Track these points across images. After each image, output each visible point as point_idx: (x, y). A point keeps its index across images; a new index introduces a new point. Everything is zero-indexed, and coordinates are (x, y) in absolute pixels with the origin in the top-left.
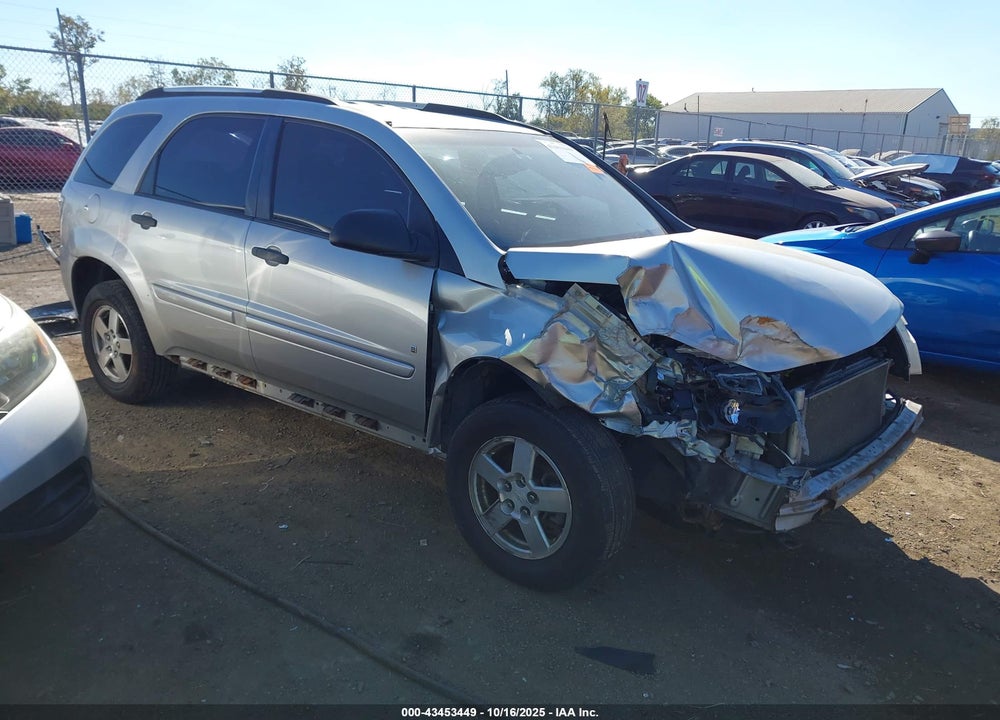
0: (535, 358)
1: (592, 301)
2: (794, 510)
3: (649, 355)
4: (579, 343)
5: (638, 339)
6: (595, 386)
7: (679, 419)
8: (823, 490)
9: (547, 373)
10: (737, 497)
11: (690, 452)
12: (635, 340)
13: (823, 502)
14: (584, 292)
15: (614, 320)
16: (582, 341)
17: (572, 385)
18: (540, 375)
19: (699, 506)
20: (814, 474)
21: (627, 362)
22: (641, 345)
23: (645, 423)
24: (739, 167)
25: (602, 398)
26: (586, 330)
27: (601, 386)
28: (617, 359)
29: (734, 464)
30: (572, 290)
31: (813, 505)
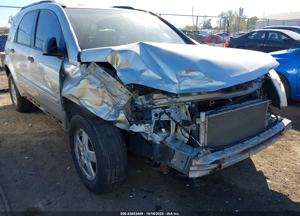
0: (77, 95)
1: (101, 70)
2: (198, 168)
3: (129, 94)
4: (96, 88)
5: (123, 87)
6: (108, 108)
7: (144, 123)
8: (215, 159)
9: (83, 102)
10: (173, 160)
11: (149, 139)
12: (121, 87)
13: (216, 165)
14: (97, 65)
15: (112, 79)
16: (98, 88)
17: (96, 107)
18: (80, 102)
19: (158, 163)
20: (213, 152)
21: (119, 97)
22: (125, 90)
23: (131, 125)
24: (270, 34)
25: (111, 113)
26: (98, 82)
27: (110, 108)
28: (115, 96)
29: (169, 145)
30: (91, 64)
31: (210, 166)
